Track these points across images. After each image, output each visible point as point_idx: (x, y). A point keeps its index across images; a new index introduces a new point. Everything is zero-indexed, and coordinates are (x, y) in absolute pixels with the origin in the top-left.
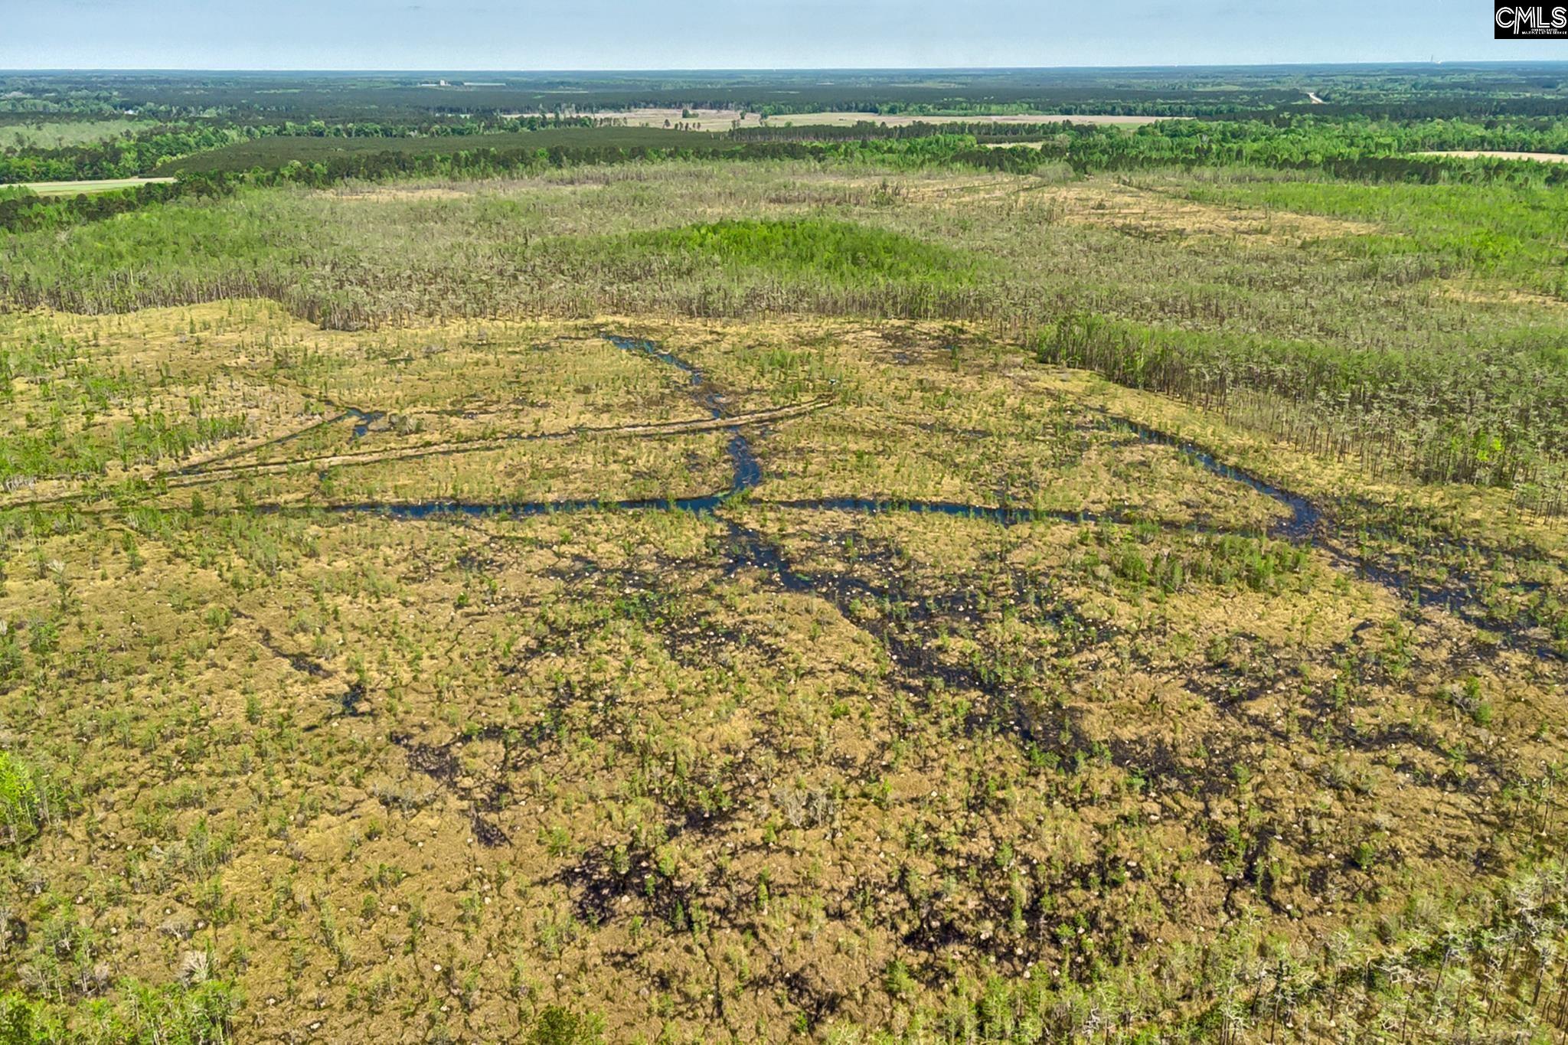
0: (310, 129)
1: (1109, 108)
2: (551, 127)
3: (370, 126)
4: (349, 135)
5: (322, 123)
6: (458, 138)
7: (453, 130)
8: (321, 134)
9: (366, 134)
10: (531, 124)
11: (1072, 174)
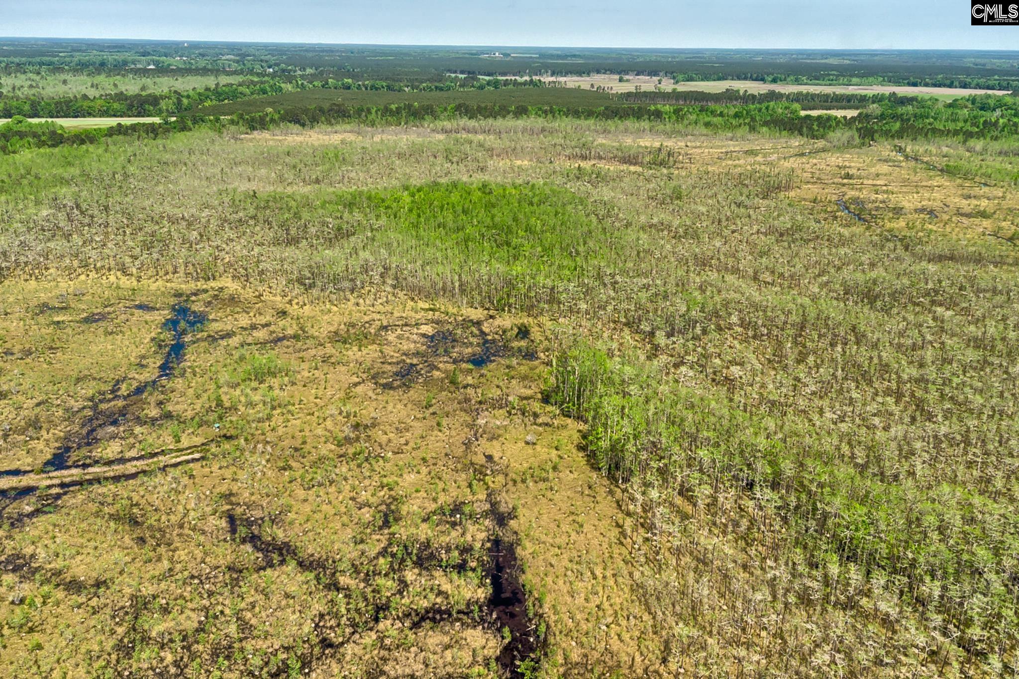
0: (343, 84)
1: (948, 82)
2: (511, 87)
3: (379, 83)
4: (366, 89)
5: (350, 81)
6: (438, 93)
7: (436, 87)
8: (349, 88)
9: (377, 89)
10: (496, 84)
11: (857, 140)
